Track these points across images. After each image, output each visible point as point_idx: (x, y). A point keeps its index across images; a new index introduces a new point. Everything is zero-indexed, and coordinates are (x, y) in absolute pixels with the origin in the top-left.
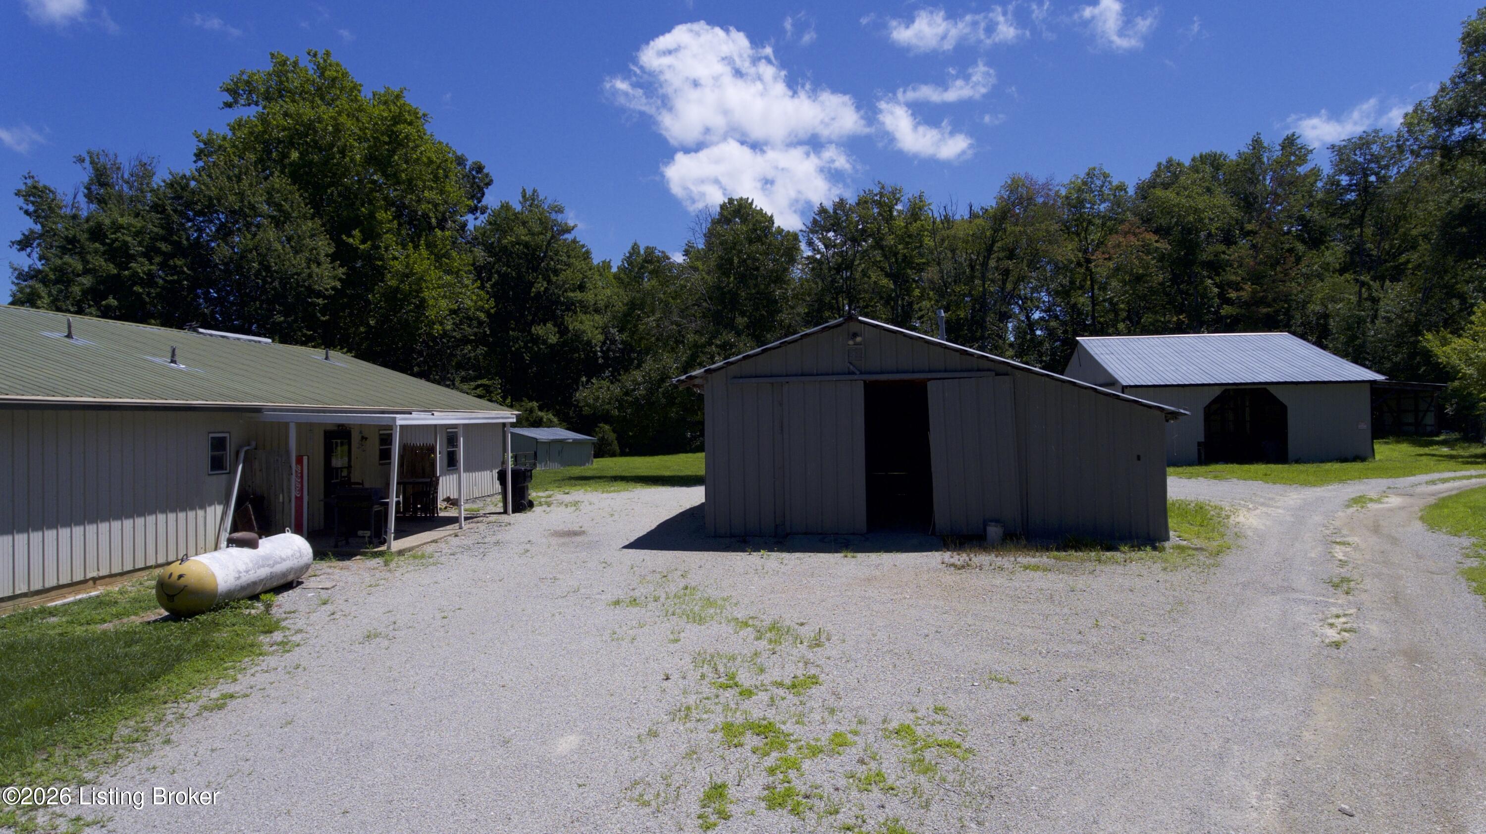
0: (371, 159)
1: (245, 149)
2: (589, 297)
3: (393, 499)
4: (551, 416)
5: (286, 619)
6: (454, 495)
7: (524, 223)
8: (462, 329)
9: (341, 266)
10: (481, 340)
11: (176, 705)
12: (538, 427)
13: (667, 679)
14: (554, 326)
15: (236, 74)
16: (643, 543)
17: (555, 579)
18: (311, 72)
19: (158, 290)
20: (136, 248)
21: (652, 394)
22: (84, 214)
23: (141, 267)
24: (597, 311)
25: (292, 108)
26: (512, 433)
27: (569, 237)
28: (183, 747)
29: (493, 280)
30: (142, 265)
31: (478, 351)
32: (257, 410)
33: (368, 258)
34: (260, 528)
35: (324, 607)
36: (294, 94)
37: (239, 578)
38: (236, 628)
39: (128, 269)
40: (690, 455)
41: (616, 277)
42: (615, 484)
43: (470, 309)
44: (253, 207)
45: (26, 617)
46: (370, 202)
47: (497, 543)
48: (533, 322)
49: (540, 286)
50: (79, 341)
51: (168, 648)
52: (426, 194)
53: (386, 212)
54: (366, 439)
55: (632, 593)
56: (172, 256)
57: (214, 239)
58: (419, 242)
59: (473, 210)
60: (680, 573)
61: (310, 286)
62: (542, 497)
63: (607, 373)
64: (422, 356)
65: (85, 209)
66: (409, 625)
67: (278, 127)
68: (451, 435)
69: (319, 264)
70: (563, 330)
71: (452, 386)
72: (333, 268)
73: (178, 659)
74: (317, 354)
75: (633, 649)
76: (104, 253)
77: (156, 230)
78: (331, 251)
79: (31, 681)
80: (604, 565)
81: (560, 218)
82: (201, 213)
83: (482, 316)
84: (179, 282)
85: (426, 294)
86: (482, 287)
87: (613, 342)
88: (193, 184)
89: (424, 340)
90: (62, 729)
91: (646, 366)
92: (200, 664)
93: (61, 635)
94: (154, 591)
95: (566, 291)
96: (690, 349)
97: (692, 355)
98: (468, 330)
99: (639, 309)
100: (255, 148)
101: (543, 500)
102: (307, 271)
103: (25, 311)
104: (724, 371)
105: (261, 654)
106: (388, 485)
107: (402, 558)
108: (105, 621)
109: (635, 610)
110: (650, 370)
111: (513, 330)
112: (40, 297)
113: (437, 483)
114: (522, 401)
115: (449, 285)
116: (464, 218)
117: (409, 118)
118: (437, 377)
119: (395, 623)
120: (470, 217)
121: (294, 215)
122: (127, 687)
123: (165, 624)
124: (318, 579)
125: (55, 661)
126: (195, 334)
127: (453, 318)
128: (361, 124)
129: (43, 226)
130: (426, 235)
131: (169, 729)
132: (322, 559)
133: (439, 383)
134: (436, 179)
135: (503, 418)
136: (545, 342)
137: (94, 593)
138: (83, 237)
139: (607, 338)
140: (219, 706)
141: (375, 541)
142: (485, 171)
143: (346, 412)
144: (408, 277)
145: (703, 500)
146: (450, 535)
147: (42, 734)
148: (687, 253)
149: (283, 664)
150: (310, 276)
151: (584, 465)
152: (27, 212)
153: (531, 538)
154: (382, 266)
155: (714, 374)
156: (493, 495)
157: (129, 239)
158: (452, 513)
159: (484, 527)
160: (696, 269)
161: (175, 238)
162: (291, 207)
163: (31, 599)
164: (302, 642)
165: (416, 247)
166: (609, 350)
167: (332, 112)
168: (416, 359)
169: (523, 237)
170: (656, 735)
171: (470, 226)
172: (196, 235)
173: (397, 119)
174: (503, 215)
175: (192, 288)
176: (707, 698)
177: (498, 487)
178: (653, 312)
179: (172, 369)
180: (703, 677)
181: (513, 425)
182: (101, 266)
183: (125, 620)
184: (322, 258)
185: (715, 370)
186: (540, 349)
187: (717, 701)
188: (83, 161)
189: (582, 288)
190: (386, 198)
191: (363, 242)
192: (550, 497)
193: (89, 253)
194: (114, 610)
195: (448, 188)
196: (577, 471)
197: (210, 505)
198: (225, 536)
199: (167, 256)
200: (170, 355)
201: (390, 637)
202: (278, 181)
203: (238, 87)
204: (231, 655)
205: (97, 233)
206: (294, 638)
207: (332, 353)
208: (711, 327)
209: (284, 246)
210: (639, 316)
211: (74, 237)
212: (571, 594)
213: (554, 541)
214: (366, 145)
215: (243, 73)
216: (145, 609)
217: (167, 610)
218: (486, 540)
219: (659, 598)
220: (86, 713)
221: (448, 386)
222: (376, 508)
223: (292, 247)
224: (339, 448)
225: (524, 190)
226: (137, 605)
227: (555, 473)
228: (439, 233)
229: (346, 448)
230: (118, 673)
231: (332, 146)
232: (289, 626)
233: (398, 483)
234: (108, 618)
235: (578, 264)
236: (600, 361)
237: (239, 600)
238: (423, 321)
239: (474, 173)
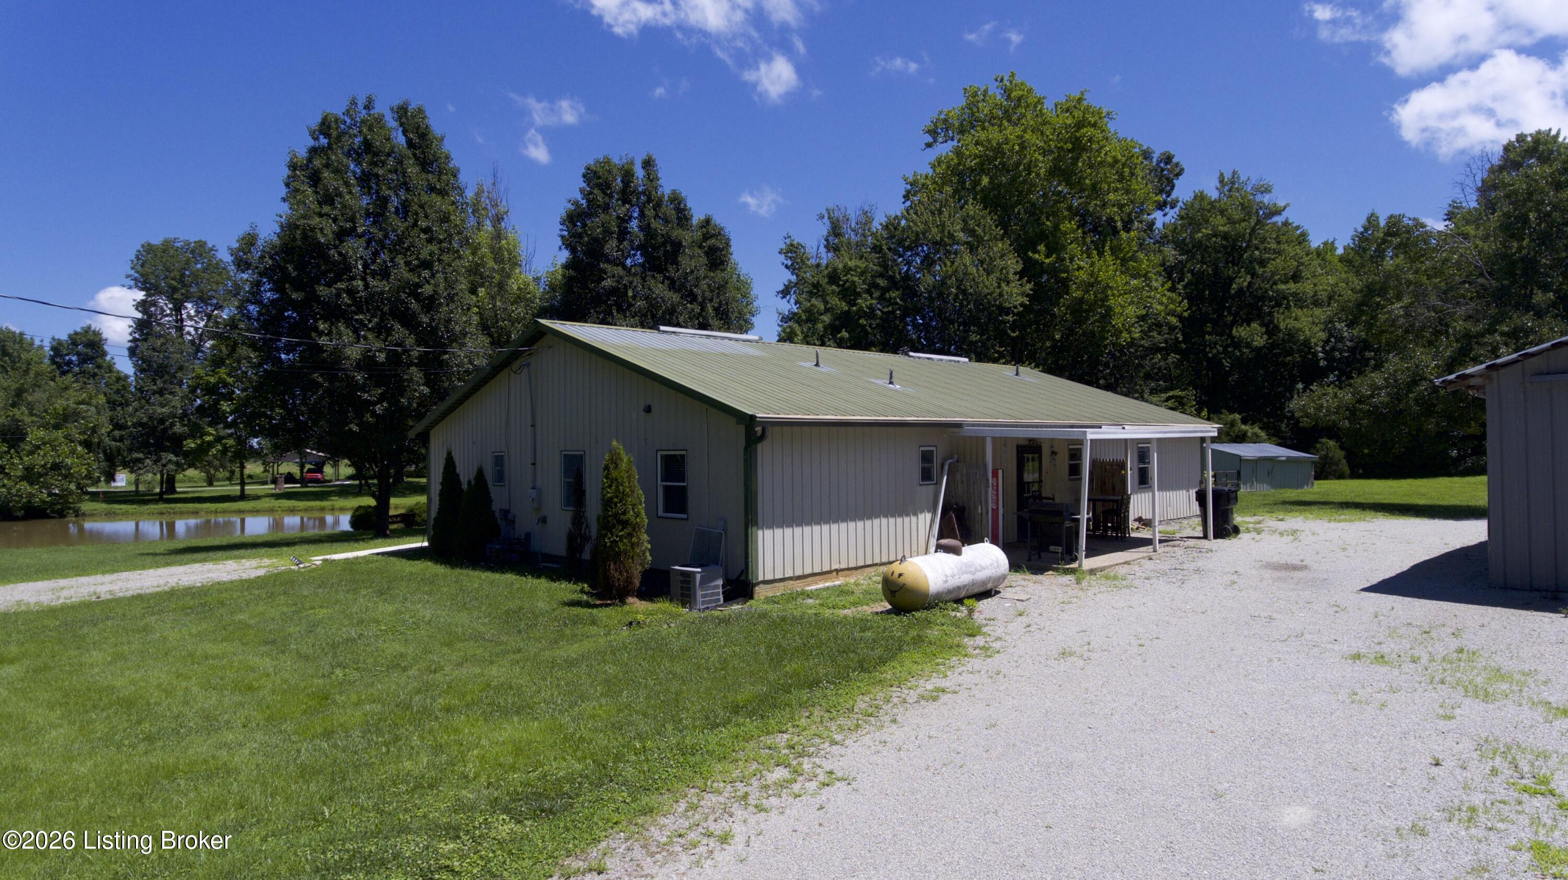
0: (1055, 171)
1: (943, 184)
2: (1306, 287)
3: (1085, 515)
4: (1257, 430)
5: (987, 625)
6: (1147, 515)
7: (1222, 212)
8: (1150, 337)
9: (1029, 282)
10: (1172, 347)
11: (899, 689)
12: (1241, 442)
13: (1437, 764)
14: (1261, 325)
15: (935, 116)
16: (1387, 587)
17: (1270, 618)
18: (999, 97)
19: (878, 321)
20: (861, 287)
21: (1399, 400)
22: (824, 262)
23: (864, 302)
24: (1317, 303)
25: (983, 136)
26: (1212, 450)
27: (1278, 219)
28: (905, 728)
29: (1186, 280)
30: (866, 300)
31: (1170, 360)
32: (958, 425)
33: (1053, 271)
34: (962, 536)
35: (1020, 618)
36: (983, 122)
37: (946, 581)
38: (945, 627)
39: (855, 305)
40: (1456, 479)
41: (1341, 259)
42: (1346, 511)
43: (1160, 314)
44: (951, 236)
45: (793, 597)
46: (1054, 214)
47: (1198, 571)
48: (1234, 323)
49: (1243, 281)
50: (823, 369)
51: (892, 638)
52: (1112, 196)
53: (1070, 222)
54: (1056, 453)
55: (1377, 648)
56: (887, 290)
57: (919, 270)
58: (1103, 248)
59: (1161, 206)
60: (1449, 631)
61: (1001, 304)
62: (1250, 523)
63: (1332, 378)
64: (1108, 367)
65: (826, 257)
66: (1104, 647)
67: (970, 156)
68: (1142, 450)
69: (1008, 283)
70: (1271, 329)
71: (1142, 398)
72: (1021, 285)
73: (900, 649)
74: (1007, 370)
75: (1382, 718)
76: (839, 294)
77: (875, 268)
78: (1019, 267)
79: (797, 649)
80: (1335, 609)
81: (1266, 199)
82: (909, 248)
83: (1174, 320)
84: (893, 312)
85: (1112, 302)
86: (1173, 289)
87: (1340, 339)
88: (903, 223)
89: (1110, 352)
90: (818, 693)
91: (1390, 367)
92: (917, 656)
93: (816, 614)
94: (880, 586)
95: (1275, 283)
96: (1457, 341)
97: (1461, 349)
98: (1158, 338)
99: (1379, 295)
100: (951, 181)
101: (1250, 526)
102: (998, 291)
103: (787, 345)
104: (1519, 365)
105: (966, 655)
106: (1078, 501)
107: (1093, 577)
108: (845, 608)
109: (1384, 669)
110: (1395, 371)
111: (1209, 334)
112: (796, 335)
113: (1129, 502)
114: (1221, 413)
115: (1136, 289)
116: (1152, 217)
117: (1092, 120)
118: (1124, 390)
119: (1089, 644)
120: (1158, 216)
121: (986, 238)
122: (862, 667)
123: (889, 616)
124: (1014, 590)
125: (813, 636)
126: (907, 357)
127: (1140, 326)
128: (1045, 138)
129: (797, 276)
130: (1111, 241)
131: (895, 710)
132: (1016, 571)
133: (1126, 395)
134: (1121, 179)
135: (1201, 431)
136: (1248, 345)
137: (837, 583)
138: (824, 281)
139: (1331, 335)
140: (934, 696)
141: (1067, 557)
142: (1175, 160)
143: (1037, 427)
144: (1092, 286)
145: (1487, 538)
146: (1143, 558)
147: (805, 695)
148: (1450, 216)
149: (986, 668)
150: (1001, 295)
151: (1302, 487)
152: (787, 267)
153: (1238, 569)
154: (1067, 278)
155: (1503, 371)
156: (1190, 517)
157: (856, 279)
158: (1145, 534)
159: (1182, 552)
160: (1466, 237)
161: (890, 273)
162: (984, 231)
163: (795, 582)
164: (1002, 650)
165: (1101, 254)
166: (1333, 349)
167: (1018, 130)
168: (1102, 372)
169: (1221, 228)
170: (1423, 833)
171: (1159, 225)
172: (905, 268)
173: (1079, 125)
174: (1197, 206)
175: (902, 318)
176: (1504, 802)
177: (1196, 508)
178: (1399, 298)
179: (891, 390)
180: (1494, 772)
181: (1214, 440)
182: (836, 305)
183: (860, 609)
184: (1011, 276)
185: (1504, 365)
186: (1243, 353)
187: (1519, 808)
188: (822, 217)
189: (1296, 277)
190: (1070, 208)
191: (1047, 256)
192: (1259, 523)
193: (828, 294)
194: (851, 599)
195: (1134, 186)
196: (1291, 494)
197: (921, 513)
198: (933, 542)
199: (885, 290)
200: (888, 377)
201: (1085, 657)
202: (973, 208)
203: (936, 127)
204: (941, 652)
205: (833, 278)
206: (994, 645)
207: (1021, 369)
208: (1493, 311)
209: (978, 270)
210: (1378, 304)
211: (818, 282)
212: (1293, 639)
213: (1267, 574)
214: (1050, 158)
215: (941, 113)
216: (875, 601)
217: (890, 604)
218: (1184, 567)
219: (1419, 658)
220: (834, 683)
221: (1137, 399)
222: (1068, 524)
223: (984, 269)
224: (1030, 464)
225: (1222, 174)
226: (868, 597)
227: (1265, 495)
228: (1124, 235)
229: (1037, 464)
230: (856, 653)
231: (1018, 164)
232: (989, 632)
233: (1089, 500)
234: (847, 605)
235: (1290, 250)
236: (1322, 363)
237: (946, 602)
238: (1109, 331)
239: (1162, 165)
